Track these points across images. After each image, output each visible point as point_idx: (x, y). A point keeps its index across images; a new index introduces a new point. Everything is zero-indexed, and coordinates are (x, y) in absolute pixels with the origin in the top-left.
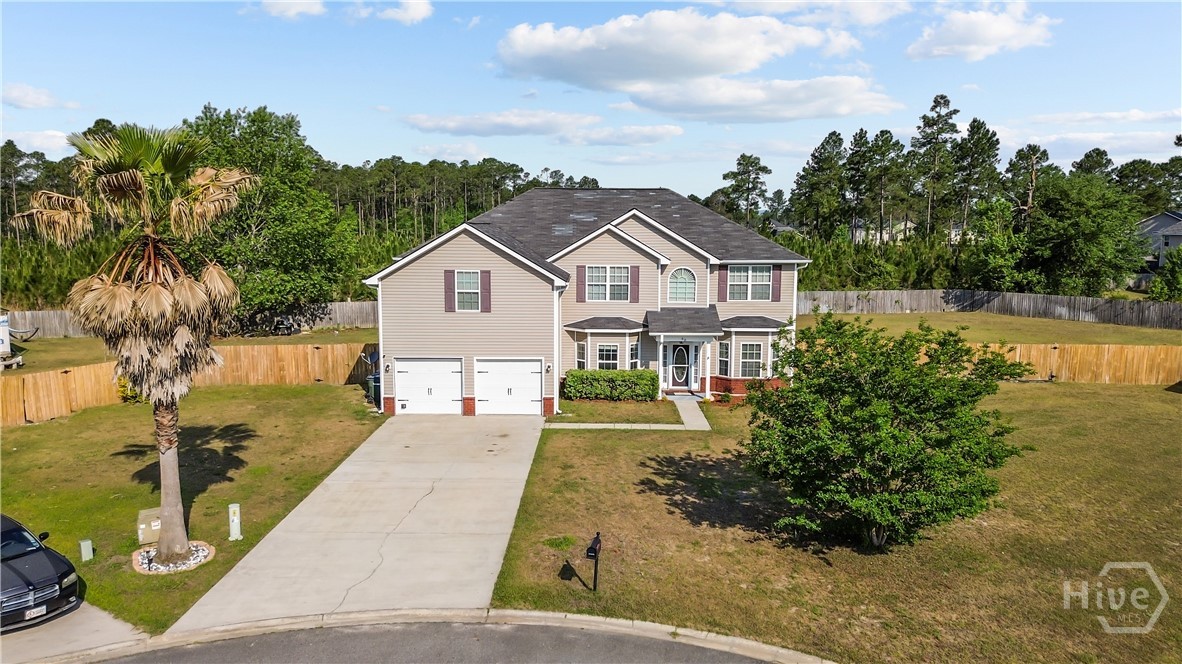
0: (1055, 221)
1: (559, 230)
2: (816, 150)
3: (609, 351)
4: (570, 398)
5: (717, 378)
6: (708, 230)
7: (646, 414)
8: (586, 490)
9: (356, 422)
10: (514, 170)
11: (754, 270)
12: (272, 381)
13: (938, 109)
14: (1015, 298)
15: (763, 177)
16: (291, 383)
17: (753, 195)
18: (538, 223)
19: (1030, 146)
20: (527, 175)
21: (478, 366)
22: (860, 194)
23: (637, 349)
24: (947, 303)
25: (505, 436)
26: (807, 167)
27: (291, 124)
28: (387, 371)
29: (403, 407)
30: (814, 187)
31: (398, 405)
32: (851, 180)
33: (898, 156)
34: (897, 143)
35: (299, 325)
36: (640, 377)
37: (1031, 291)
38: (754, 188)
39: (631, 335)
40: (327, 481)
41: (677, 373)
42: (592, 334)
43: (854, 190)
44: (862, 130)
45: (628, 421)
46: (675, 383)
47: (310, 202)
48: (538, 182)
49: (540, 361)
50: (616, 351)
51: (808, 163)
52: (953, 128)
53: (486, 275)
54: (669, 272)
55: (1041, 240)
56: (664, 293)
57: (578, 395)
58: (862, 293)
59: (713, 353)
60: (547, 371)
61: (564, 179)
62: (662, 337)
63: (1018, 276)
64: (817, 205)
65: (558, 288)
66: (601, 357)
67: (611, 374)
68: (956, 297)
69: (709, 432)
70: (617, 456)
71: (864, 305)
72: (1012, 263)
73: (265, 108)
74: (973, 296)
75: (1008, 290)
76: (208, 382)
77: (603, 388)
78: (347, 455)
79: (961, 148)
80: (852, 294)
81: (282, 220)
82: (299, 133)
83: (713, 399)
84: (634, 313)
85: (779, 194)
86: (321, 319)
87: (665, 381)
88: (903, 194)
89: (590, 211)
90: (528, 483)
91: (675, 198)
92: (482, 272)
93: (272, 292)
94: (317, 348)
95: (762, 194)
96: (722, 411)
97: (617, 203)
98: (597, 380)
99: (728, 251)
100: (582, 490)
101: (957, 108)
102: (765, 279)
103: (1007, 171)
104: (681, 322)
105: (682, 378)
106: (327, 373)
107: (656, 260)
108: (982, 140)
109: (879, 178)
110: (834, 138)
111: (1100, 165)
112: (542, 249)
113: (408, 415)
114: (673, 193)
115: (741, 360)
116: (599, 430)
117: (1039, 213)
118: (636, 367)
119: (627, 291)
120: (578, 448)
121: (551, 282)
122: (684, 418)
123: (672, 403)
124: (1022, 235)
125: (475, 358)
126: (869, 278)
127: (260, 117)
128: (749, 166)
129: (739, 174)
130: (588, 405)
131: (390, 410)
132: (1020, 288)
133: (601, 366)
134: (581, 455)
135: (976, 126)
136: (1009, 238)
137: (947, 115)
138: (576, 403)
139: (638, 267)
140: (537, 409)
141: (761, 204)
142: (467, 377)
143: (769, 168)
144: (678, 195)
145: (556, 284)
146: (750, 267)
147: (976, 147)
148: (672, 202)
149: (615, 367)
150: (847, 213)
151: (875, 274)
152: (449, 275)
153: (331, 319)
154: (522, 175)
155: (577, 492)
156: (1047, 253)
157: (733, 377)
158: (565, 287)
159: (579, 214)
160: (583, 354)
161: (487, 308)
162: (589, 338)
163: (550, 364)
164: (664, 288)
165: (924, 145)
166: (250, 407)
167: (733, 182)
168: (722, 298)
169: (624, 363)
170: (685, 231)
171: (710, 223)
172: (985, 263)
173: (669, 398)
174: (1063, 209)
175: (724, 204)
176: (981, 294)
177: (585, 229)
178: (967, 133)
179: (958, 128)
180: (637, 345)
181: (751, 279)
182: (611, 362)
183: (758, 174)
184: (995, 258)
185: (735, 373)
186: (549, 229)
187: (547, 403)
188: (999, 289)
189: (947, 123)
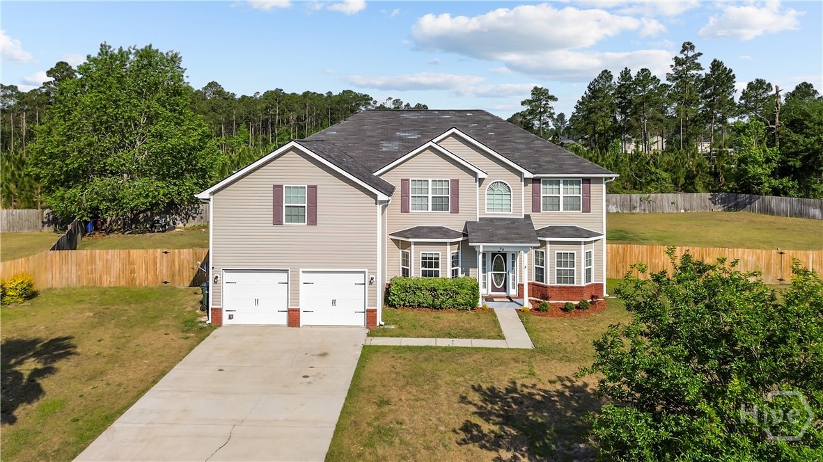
0: (802, 137)
1: (386, 146)
2: (591, 84)
3: (431, 258)
4: (394, 306)
5: (533, 284)
6: (521, 146)
7: (468, 326)
8: (402, 442)
9: (181, 335)
10: (366, 99)
11: (565, 183)
12: (123, 283)
13: (686, 53)
14: (774, 201)
15: (551, 104)
16: (141, 284)
17: (544, 117)
18: (367, 140)
19: (757, 80)
20: (375, 102)
21: (303, 278)
22: (627, 116)
23: (457, 256)
24: (715, 204)
25: (324, 355)
26: (585, 96)
27: (174, 59)
28: (215, 282)
29: (231, 317)
30: (590, 111)
31: (225, 316)
32: (619, 105)
33: (655, 87)
34: (655, 77)
35: (174, 223)
36: (461, 286)
37: (786, 194)
38: (545, 112)
39: (452, 244)
40: (117, 424)
41: (496, 279)
42: (416, 243)
43: (621, 113)
44: (626, 68)
45: (450, 335)
46: (494, 289)
47: (187, 122)
48: (384, 107)
49: (364, 272)
50: (438, 259)
51: (585, 93)
52: (698, 67)
53: (313, 190)
54: (487, 185)
55: (791, 153)
56: (482, 204)
57: (402, 303)
58: (643, 195)
59: (529, 260)
60: (371, 283)
61: (403, 105)
62: (481, 247)
63: (775, 183)
64: (594, 124)
65: (382, 202)
66: (424, 265)
67: (432, 282)
68: (722, 199)
69: (532, 351)
70: (438, 386)
71: (646, 205)
72: (768, 171)
73: (150, 46)
74: (736, 199)
75: (766, 194)
76: (64, 284)
77: (426, 297)
78: (155, 382)
79: (707, 82)
80: (636, 197)
81: (160, 136)
82: (181, 66)
83: (531, 307)
84: (455, 223)
85: (562, 116)
86: (194, 218)
87: (484, 287)
88: (659, 115)
89: (414, 130)
90: (339, 429)
91: (489, 118)
92: (309, 187)
93: (147, 196)
94: (166, 253)
95: (551, 116)
96: (540, 321)
97: (439, 123)
98: (420, 289)
99: (540, 166)
100: (397, 440)
101: (701, 52)
102: (576, 191)
103: (741, 98)
104: (498, 232)
105: (501, 283)
106: (173, 276)
107: (474, 174)
108: (721, 77)
109: (641, 104)
110: (605, 74)
111: (808, 94)
112: (370, 164)
113: (235, 325)
114: (488, 114)
115: (556, 268)
116: (420, 348)
117: (787, 131)
118: (457, 274)
119: (449, 202)
120: (397, 373)
121: (375, 196)
122: (505, 332)
123: (491, 311)
124: (775, 149)
125: (301, 270)
126: (648, 183)
127: (147, 54)
128: (540, 96)
129: (533, 101)
130: (411, 314)
131: (217, 321)
132: (776, 192)
133: (424, 274)
134: (400, 384)
135: (716, 65)
136: (764, 151)
137: (693, 57)
138: (399, 311)
139: (458, 180)
140: (361, 320)
141: (551, 123)
142: (293, 288)
143: (556, 97)
144: (492, 116)
145: (379, 199)
146: (561, 181)
147: (717, 80)
148: (488, 122)
149: (437, 274)
150: (618, 131)
151: (653, 180)
152: (278, 190)
153: (202, 218)
154: (372, 102)
155: (391, 444)
156: (798, 164)
157: (549, 284)
158: (388, 201)
159: (404, 132)
160: (407, 261)
161: (313, 221)
162: (413, 246)
163: (374, 276)
164: (482, 199)
165: (676, 79)
166: (87, 314)
167: (529, 107)
168: (536, 208)
169: (446, 270)
170: (499, 147)
171: (522, 141)
172: (746, 172)
173: (489, 305)
174: (808, 128)
175: (522, 122)
176: (743, 197)
177: (409, 146)
178: (710, 70)
179: (702, 66)
180: (457, 253)
181: (563, 192)
182: (433, 269)
183: (547, 101)
184: (753, 166)
185: (550, 280)
186: (377, 145)
187: (371, 314)
188: (758, 193)
189: (694, 63)
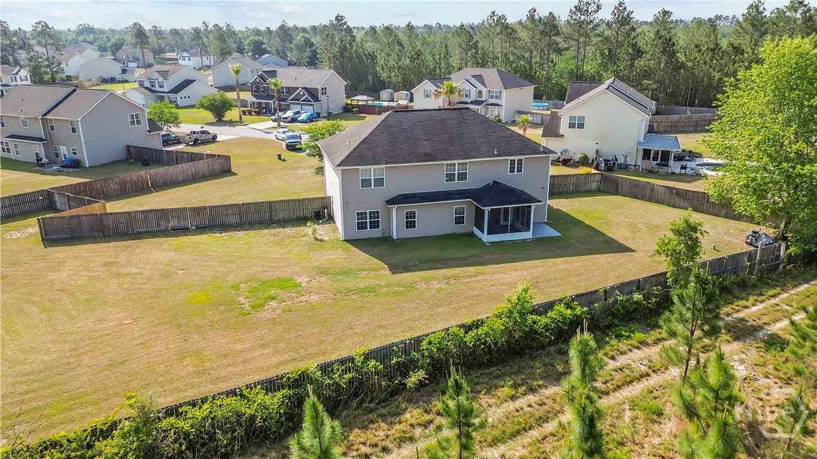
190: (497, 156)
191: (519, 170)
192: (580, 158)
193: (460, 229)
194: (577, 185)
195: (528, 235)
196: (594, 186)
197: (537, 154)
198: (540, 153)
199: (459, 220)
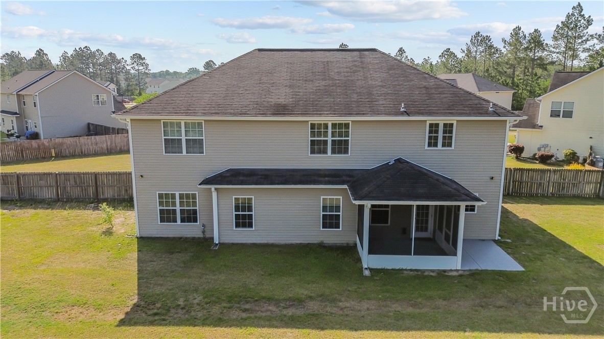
190: (402, 114)
191: (447, 143)
192: (566, 155)
193: (332, 237)
194: (560, 186)
195: (453, 263)
196: (589, 189)
197: (481, 114)
198: (487, 113)
199: (330, 221)
